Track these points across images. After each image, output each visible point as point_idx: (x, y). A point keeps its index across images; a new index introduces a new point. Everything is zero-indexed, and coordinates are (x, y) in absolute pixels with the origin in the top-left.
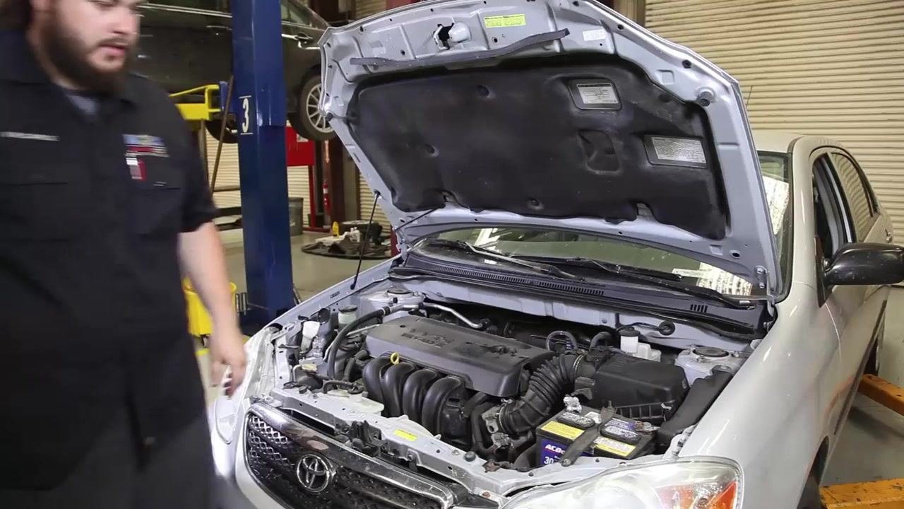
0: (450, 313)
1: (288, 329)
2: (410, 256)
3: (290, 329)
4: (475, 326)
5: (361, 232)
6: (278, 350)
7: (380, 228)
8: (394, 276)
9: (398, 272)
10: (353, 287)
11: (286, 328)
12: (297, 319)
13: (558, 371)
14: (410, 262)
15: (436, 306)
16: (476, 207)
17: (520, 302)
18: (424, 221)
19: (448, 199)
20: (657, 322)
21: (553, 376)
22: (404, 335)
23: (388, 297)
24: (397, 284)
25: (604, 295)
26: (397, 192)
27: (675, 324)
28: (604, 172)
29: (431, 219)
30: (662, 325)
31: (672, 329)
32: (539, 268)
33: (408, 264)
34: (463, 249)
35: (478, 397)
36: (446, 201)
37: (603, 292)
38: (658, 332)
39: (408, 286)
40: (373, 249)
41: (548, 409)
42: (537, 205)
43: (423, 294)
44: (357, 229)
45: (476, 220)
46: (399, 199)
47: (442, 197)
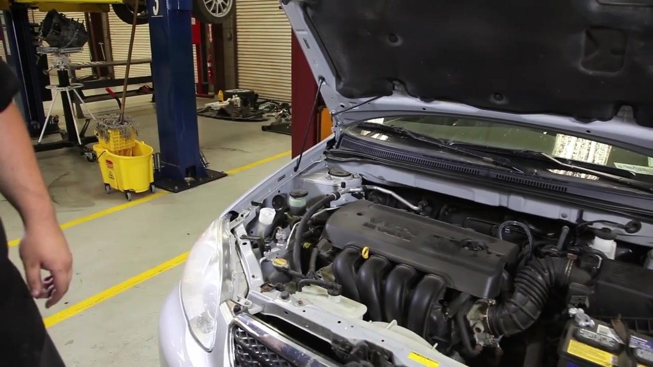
0: (390, 196)
1: (245, 216)
2: (343, 138)
3: (247, 217)
4: (415, 208)
5: (241, 98)
6: (241, 242)
7: (257, 95)
8: (330, 158)
9: (335, 154)
10: (296, 169)
11: (242, 216)
12: (251, 205)
13: (547, 274)
14: (346, 144)
15: (375, 188)
16: (426, 98)
17: (473, 192)
18: (367, 107)
19: (396, 87)
20: (624, 221)
21: (540, 278)
22: (366, 225)
23: (331, 179)
24: (332, 165)
25: (568, 191)
26: (343, 79)
27: (642, 223)
28: (598, 73)
29: (374, 105)
30: (629, 223)
31: (637, 227)
32: (491, 159)
33: (342, 145)
34: (399, 133)
35: (464, 298)
36: (394, 89)
37: (566, 189)
38: (623, 231)
39: (346, 168)
40: (253, 113)
41: (539, 313)
42: (501, 98)
43: (360, 175)
44: (238, 96)
45: (424, 109)
46: (345, 85)
47: (392, 85)
